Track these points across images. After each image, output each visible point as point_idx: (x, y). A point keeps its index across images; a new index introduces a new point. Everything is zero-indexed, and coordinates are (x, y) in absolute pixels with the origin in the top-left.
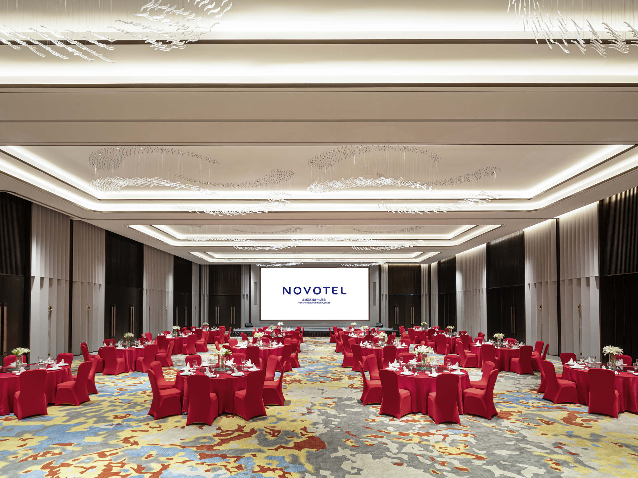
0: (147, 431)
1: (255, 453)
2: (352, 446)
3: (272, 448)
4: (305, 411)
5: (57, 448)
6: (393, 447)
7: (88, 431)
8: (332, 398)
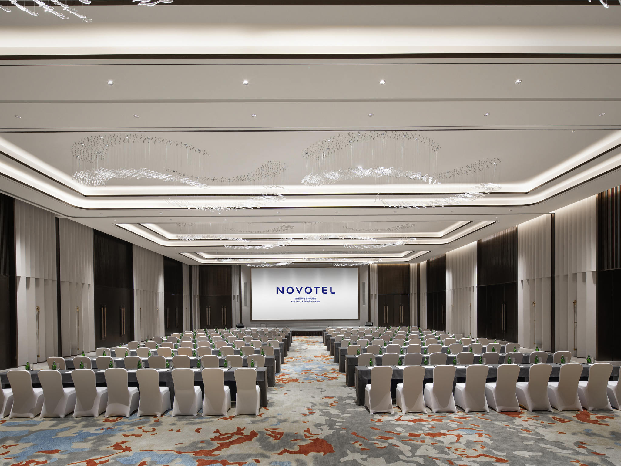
0: (140, 436)
1: (258, 459)
2: (362, 449)
3: (275, 452)
4: (307, 412)
5: (42, 456)
6: (406, 449)
7: (76, 436)
8: (333, 397)
